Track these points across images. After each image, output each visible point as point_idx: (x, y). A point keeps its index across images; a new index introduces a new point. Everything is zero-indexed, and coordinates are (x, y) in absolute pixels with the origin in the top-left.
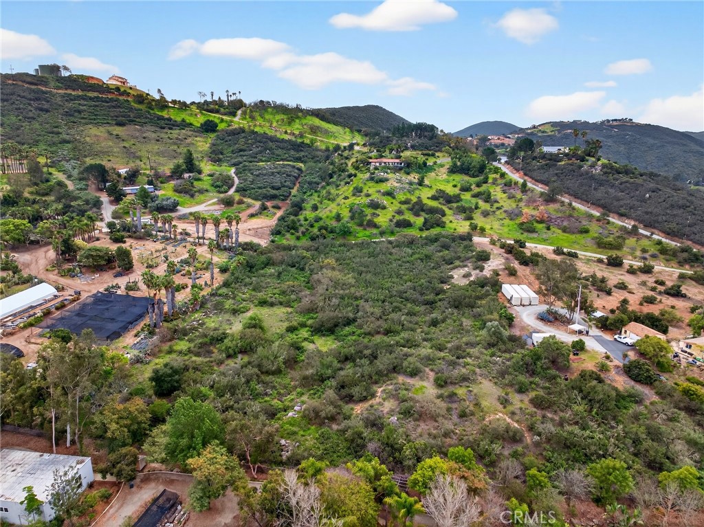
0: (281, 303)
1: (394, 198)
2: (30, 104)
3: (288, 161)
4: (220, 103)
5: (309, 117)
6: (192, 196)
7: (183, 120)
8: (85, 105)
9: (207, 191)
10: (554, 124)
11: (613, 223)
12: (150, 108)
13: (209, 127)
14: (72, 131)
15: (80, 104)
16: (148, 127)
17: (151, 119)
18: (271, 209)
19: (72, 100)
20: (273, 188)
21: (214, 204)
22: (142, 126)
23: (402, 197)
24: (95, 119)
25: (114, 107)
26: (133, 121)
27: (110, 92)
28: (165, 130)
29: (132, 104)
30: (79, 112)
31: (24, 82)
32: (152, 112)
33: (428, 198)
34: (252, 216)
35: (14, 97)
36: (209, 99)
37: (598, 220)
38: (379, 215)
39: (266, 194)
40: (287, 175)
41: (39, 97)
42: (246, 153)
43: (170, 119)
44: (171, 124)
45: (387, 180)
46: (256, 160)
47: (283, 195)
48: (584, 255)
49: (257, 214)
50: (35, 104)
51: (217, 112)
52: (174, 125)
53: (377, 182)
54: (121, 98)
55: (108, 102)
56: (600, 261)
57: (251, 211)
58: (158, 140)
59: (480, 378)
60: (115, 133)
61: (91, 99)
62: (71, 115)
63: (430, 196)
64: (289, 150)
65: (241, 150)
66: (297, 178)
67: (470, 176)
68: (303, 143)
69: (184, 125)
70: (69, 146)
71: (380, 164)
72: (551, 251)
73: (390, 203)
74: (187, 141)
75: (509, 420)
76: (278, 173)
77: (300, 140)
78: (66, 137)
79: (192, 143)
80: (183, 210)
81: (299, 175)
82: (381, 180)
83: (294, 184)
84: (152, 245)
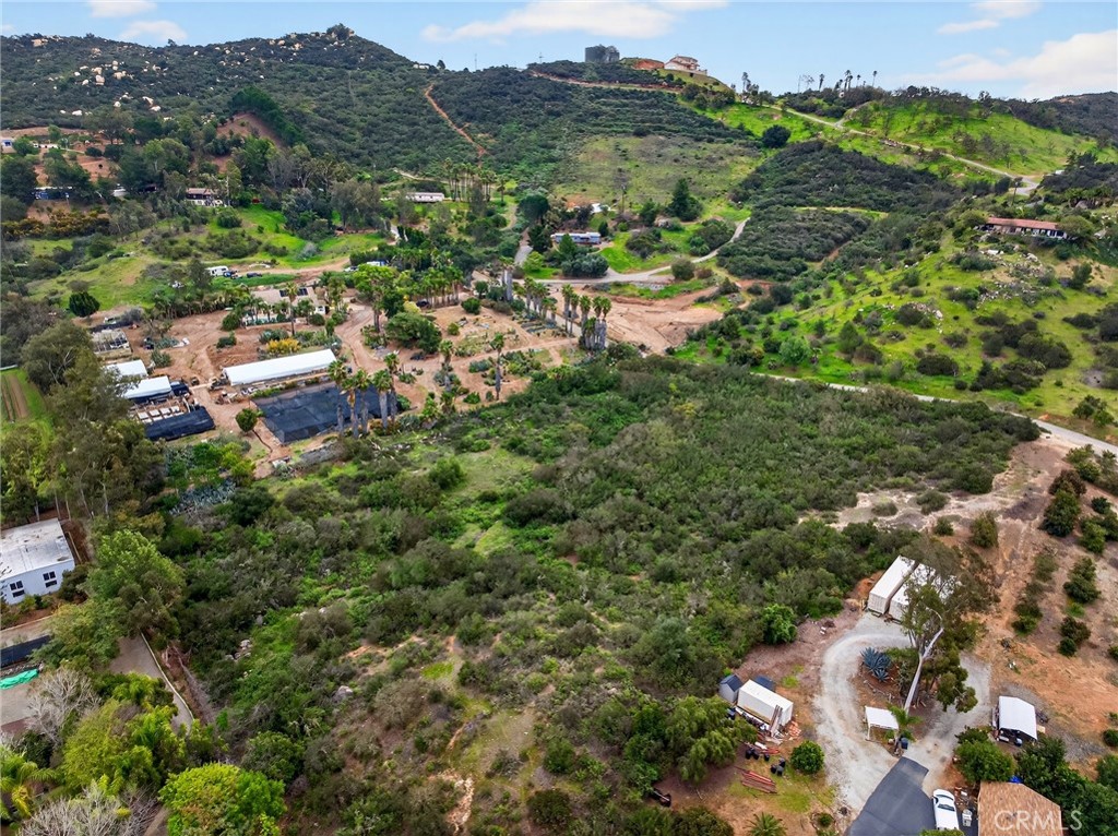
1: (972, 308)
2: (542, 106)
3: (864, 207)
4: (829, 96)
5: (997, 118)
6: (644, 256)
7: (741, 127)
8: (609, 105)
9: (675, 249)
12: (699, 106)
13: (776, 138)
14: (569, 146)
15: (605, 104)
16: (679, 139)
17: (691, 125)
18: (743, 294)
19: (598, 97)
20: (779, 257)
21: (666, 272)
22: (669, 136)
23: (989, 307)
24: (611, 126)
25: (648, 106)
26: (660, 128)
27: (657, 83)
28: (700, 144)
29: (679, 100)
30: (597, 115)
31: (554, 74)
32: (700, 112)
33: (1066, 320)
34: (701, 301)
35: (527, 97)
36: (815, 87)
38: (903, 339)
40: (825, 236)
41: (560, 94)
42: (796, 188)
43: (720, 125)
44: (719, 132)
45: (990, 266)
46: (801, 201)
47: (784, 272)
49: (708, 300)
50: (548, 106)
51: (812, 110)
52: (719, 135)
53: (964, 269)
54: (666, 91)
55: (643, 99)
57: (707, 293)
58: (676, 161)
60: (623, 147)
61: (624, 94)
62: (582, 121)
63: (1073, 315)
64: (880, 186)
65: (790, 183)
66: (839, 242)
68: (923, 173)
69: (742, 133)
70: (552, 165)
71: (1013, 229)
73: (951, 316)
74: (720, 163)
75: (467, 800)
76: (808, 229)
77: (921, 167)
78: (556, 153)
79: (727, 167)
80: (613, 276)
81: (848, 237)
82: (975, 267)
83: (827, 252)
84: (505, 324)
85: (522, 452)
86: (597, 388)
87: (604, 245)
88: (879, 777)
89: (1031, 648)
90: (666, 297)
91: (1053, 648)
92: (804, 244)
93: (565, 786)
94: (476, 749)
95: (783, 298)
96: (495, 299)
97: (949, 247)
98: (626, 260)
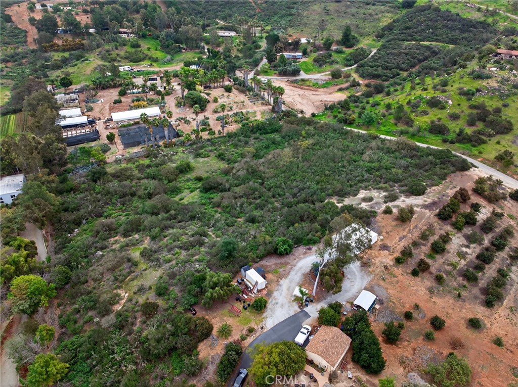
1: (469, 99)
3: (442, 42)
6: (321, 66)
9: (337, 63)
13: (408, 4)
14: (301, 7)
16: (357, 4)
18: (362, 87)
20: (387, 68)
21: (328, 75)
22: (352, 2)
23: (478, 99)
34: (340, 90)
38: (427, 114)
39: (371, 73)
40: (414, 58)
45: (489, 77)
46: (409, 38)
47: (386, 76)
49: (344, 89)
52: (379, 2)
53: (474, 78)
57: (345, 85)
58: (353, 15)
60: (328, 8)
64: (455, 30)
65: (407, 28)
66: (420, 61)
68: (483, 23)
70: (290, 17)
71: (511, 56)
73: (456, 103)
74: (376, 17)
75: (123, 302)
76: (406, 54)
78: (293, 11)
79: (379, 19)
80: (303, 75)
81: (426, 59)
82: (479, 77)
83: (413, 66)
84: (242, 97)
85: (223, 159)
86: (270, 131)
87: (304, 59)
88: (288, 316)
89: (398, 271)
90: (325, 87)
91: (409, 272)
92: (401, 62)
93: (160, 302)
94: (135, 282)
95: (379, 90)
96: (240, 85)
97: (473, 65)
98: (312, 67)
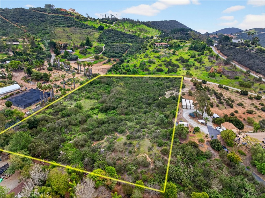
0: (95, 99)
1: (160, 59)
2: (39, 19)
3: (127, 42)
4: (108, 19)
5: (142, 25)
6: (85, 55)
7: (92, 26)
8: (57, 20)
9: (91, 53)
10: (256, 29)
11: (252, 75)
12: (81, 21)
13: (101, 28)
14: (51, 29)
15: (56, 19)
16: (79, 28)
17: (80, 25)
18: (113, 61)
19: (53, 17)
20: (116, 53)
21: (92, 58)
22: (76, 28)
24: (60, 25)
25: (68, 20)
26: (73, 26)
27: (68, 15)
28: (84, 29)
29: (75, 19)
30: (55, 22)
31: (38, 11)
32: (81, 22)
33: (175, 60)
34: (104, 63)
35: (34, 16)
36: (104, 17)
37: (245, 74)
38: (151, 66)
39: (112, 55)
40: (123, 48)
41: (43, 16)
42: (111, 39)
43: (87, 25)
44: (87, 27)
45: (159, 52)
46: (114, 42)
47: (119, 56)
48: (231, 89)
49: (106, 63)
50: (41, 19)
51: (106, 22)
52: (88, 27)
53: (155, 52)
54: (71, 17)
55: (66, 18)
56: (238, 92)
57: (105, 61)
58: (80, 33)
59: (146, 138)
60: (66, 30)
61: (60, 17)
62: (52, 23)
63: (176, 59)
64: (128, 38)
65: (110, 38)
66: (127, 50)
67: (197, 52)
68: (135, 35)
69: (92, 27)
70: (49, 34)
71: (159, 45)
72: (217, 86)
74: (91, 34)
75: (148, 157)
76: (120, 47)
77: (134, 34)
78: (48, 31)
79: (93, 35)
80: (80, 60)
81: (128, 48)
82: (157, 52)
83: (125, 52)
85: (91, 99)
86: (97, 83)
87: (73, 53)
88: (207, 129)
90: (96, 63)
91: (210, 107)
92: (120, 50)
93: (164, 148)
95: (122, 61)
96: (55, 67)
97: (150, 49)
98: (81, 56)
